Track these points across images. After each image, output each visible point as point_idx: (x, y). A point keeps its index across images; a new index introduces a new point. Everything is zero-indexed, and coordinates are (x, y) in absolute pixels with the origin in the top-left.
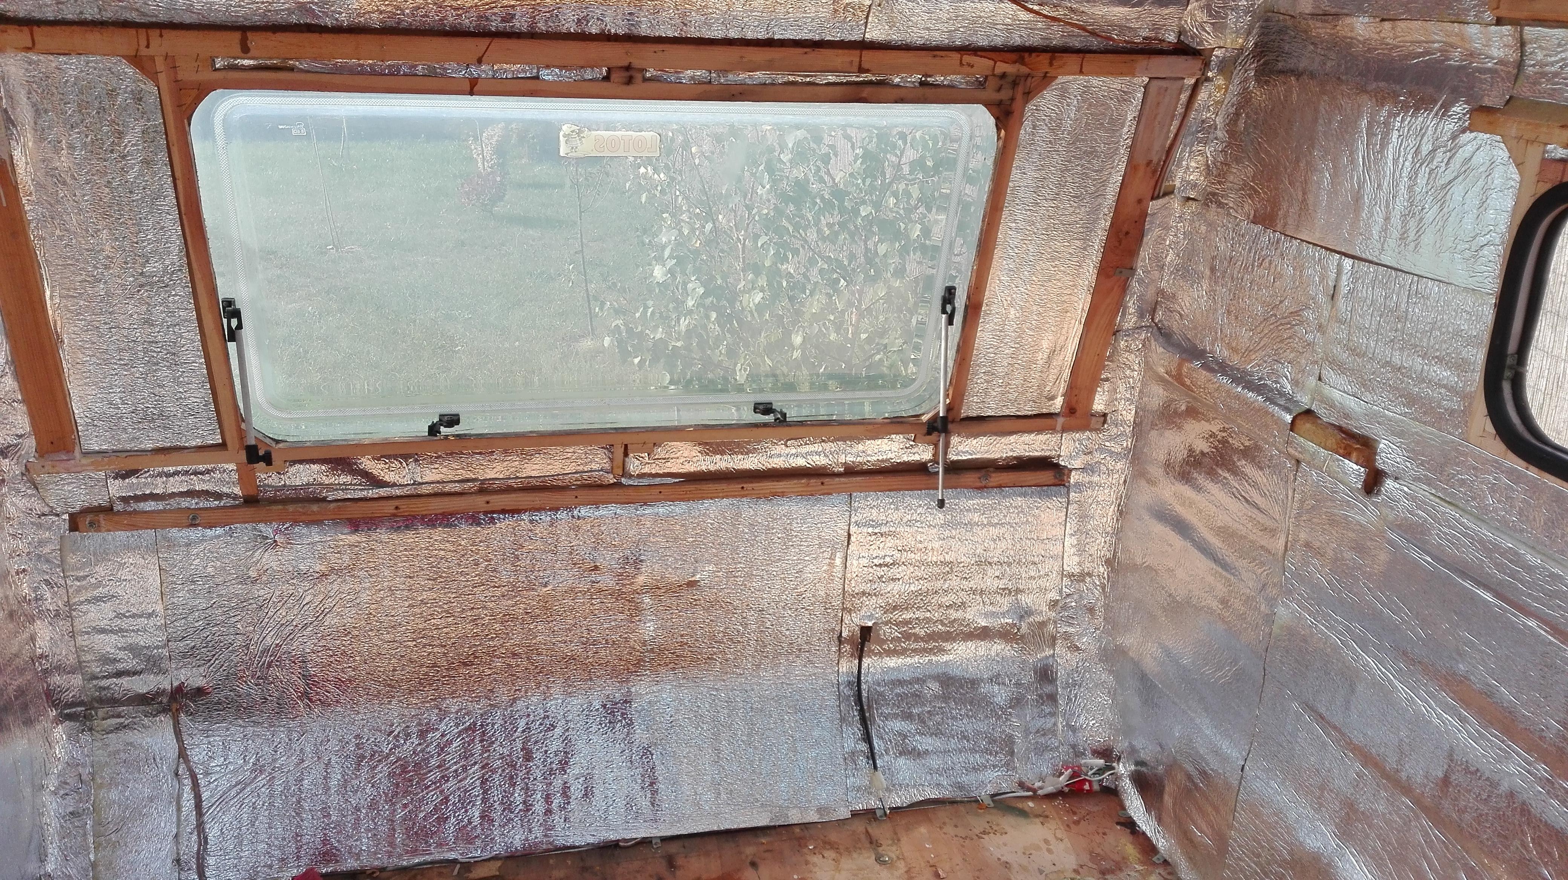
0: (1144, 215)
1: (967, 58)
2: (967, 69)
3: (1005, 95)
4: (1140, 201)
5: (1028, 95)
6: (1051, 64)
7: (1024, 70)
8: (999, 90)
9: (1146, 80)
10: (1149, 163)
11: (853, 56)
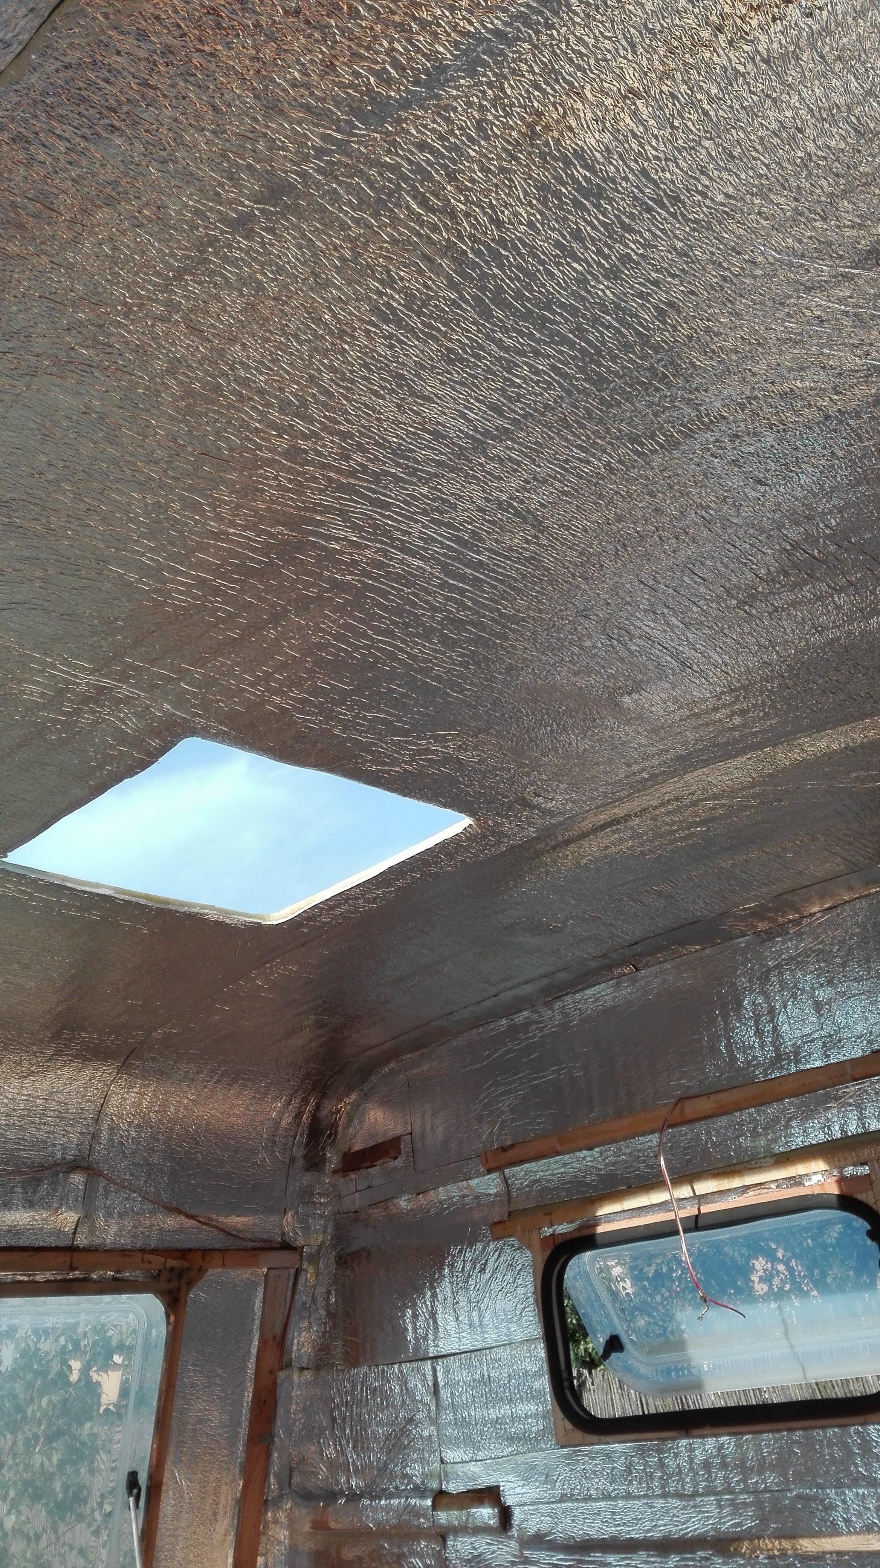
0: (275, 1384)
1: (147, 1257)
2: (147, 1265)
3: (174, 1284)
4: (271, 1372)
5: (190, 1284)
6: (203, 1260)
7: (186, 1264)
8: (169, 1281)
9: (265, 1270)
10: (275, 1337)
11: (66, 1257)
